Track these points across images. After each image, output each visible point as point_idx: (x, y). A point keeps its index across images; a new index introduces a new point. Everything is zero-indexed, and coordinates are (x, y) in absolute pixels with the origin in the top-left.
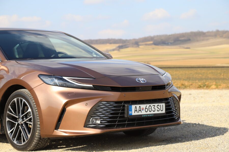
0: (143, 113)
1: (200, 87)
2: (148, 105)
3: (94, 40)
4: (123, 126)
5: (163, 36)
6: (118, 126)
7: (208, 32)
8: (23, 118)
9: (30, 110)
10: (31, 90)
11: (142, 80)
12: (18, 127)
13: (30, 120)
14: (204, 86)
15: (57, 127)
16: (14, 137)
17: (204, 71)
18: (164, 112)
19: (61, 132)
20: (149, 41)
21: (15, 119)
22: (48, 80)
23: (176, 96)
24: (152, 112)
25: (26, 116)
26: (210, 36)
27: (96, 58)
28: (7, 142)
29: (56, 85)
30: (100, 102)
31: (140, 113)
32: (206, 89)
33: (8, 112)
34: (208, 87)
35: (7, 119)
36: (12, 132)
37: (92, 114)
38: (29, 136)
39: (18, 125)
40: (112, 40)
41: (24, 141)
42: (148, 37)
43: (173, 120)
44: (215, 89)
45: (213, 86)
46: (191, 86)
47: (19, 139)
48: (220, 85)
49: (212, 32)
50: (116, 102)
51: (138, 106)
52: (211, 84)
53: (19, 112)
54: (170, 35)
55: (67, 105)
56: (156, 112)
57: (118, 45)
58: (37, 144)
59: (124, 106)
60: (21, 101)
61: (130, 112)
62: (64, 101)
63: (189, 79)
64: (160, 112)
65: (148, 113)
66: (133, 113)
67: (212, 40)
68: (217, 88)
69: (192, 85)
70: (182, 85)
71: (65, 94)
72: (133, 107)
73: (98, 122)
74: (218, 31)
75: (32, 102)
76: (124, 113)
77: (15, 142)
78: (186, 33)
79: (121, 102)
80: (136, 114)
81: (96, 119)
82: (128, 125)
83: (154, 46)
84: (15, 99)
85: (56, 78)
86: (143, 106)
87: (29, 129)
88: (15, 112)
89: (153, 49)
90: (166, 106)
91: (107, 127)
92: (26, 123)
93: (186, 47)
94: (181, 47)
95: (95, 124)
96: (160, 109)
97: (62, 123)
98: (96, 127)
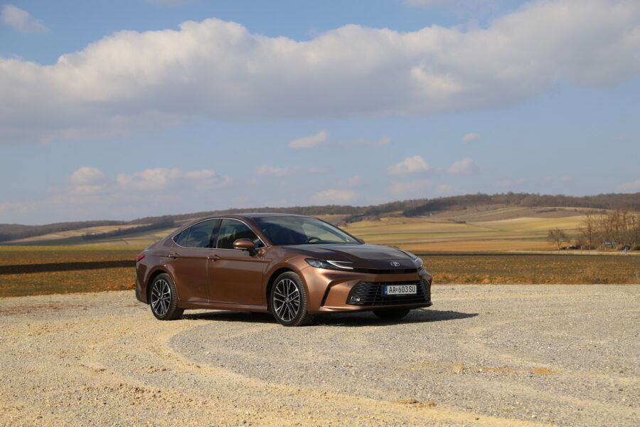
0: (397, 293)
1: (468, 281)
2: (401, 287)
3: (303, 208)
4: (380, 304)
5: (420, 201)
6: (375, 304)
7: (496, 196)
8: (290, 297)
9: (297, 290)
10: (299, 273)
11: (396, 264)
12: (285, 306)
13: (297, 299)
15: (322, 305)
16: (281, 315)
17: (480, 260)
18: (415, 292)
19: (326, 309)
20: (396, 209)
21: (283, 299)
22: (313, 263)
23: (427, 279)
24: (405, 293)
25: (293, 296)
26: (498, 202)
27: (350, 243)
29: (321, 267)
30: (359, 282)
31: (394, 293)
32: (476, 284)
33: (275, 292)
34: (479, 281)
35: (275, 299)
36: (279, 310)
37: (352, 293)
38: (296, 313)
39: (286, 303)
40: (334, 207)
41: (291, 317)
42: (395, 203)
43: (424, 301)
44: (488, 283)
45: (486, 280)
46: (456, 280)
47: (286, 316)
48: (495, 279)
49: (502, 196)
50: (374, 283)
51: (392, 287)
52: (484, 277)
53: (286, 292)
54: (431, 200)
55: (331, 285)
56: (409, 293)
57: (344, 216)
58: (303, 320)
59: (380, 286)
60: (289, 282)
61: (386, 292)
62: (329, 281)
63: (455, 271)
64: (412, 293)
65: (402, 293)
66: (389, 293)
67: (501, 210)
68: (491, 282)
69: (457, 278)
70: (445, 278)
71: (327, 275)
72: (389, 287)
73: (359, 300)
74: (511, 194)
75: (300, 282)
76: (380, 293)
77: (282, 319)
78: (458, 197)
79: (377, 283)
80: (391, 293)
81: (357, 298)
82: (384, 304)
83: (405, 219)
84: (283, 281)
85: (321, 261)
86: (397, 287)
87: (296, 308)
88: (282, 291)
89: (404, 223)
90: (417, 288)
91: (366, 304)
92: (293, 302)
93: (458, 220)
94: (450, 221)
95: (356, 301)
96: (411, 290)
97: (327, 300)
98: (357, 304)
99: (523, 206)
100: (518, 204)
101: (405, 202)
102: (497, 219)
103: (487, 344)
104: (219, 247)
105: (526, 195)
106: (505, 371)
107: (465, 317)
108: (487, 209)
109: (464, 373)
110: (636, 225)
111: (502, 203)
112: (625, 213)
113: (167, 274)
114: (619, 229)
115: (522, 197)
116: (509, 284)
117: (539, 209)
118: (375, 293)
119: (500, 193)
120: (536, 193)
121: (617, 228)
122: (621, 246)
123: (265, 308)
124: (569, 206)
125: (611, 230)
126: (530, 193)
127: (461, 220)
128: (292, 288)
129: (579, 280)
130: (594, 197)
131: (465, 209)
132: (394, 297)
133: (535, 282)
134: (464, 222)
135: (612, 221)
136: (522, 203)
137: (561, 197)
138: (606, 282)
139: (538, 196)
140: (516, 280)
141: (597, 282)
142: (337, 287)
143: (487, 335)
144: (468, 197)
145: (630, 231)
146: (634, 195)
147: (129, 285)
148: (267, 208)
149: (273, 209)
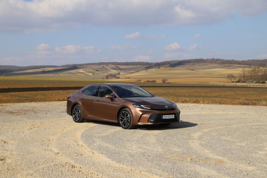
0: (167, 118)
1: (194, 102)
2: (169, 116)
4: (160, 122)
5: (176, 61)
7: (207, 60)
8: (126, 118)
9: (129, 116)
10: (130, 109)
11: (167, 107)
12: (124, 121)
13: (129, 119)
14: (196, 102)
15: (138, 122)
16: (123, 124)
17: (199, 90)
18: (174, 118)
19: (140, 123)
21: (123, 118)
22: (135, 106)
24: (170, 118)
26: (208, 62)
28: (120, 127)
29: (138, 108)
30: (153, 114)
32: (197, 103)
33: (121, 116)
35: (120, 118)
36: (122, 123)
37: (150, 118)
38: (128, 124)
41: (126, 126)
42: (166, 62)
43: (177, 121)
44: (202, 103)
45: (201, 102)
48: (205, 101)
49: (209, 59)
50: (158, 114)
51: (165, 116)
52: (200, 100)
53: (125, 116)
54: (181, 61)
55: (142, 115)
57: (146, 66)
58: (131, 127)
59: (161, 116)
60: (126, 112)
62: (141, 113)
64: (173, 118)
65: (169, 118)
66: (164, 118)
67: (209, 65)
68: (203, 103)
71: (141, 111)
73: (152, 121)
74: (213, 59)
75: (130, 113)
76: (160, 118)
77: (123, 126)
78: (192, 60)
79: (160, 114)
82: (162, 122)
83: (170, 68)
84: (124, 112)
85: (138, 105)
86: (167, 116)
87: (128, 122)
88: (123, 115)
89: (170, 70)
90: (175, 116)
91: (155, 122)
92: (127, 120)
93: (191, 69)
94: (188, 69)
95: (151, 121)
96: (173, 117)
97: (140, 120)
98: (151, 122)
99: (217, 64)
100: (216, 63)
101: (171, 61)
102: (207, 69)
103: (200, 144)
104: (99, 97)
105: (219, 60)
106: (206, 161)
107: (192, 126)
108: (203, 65)
109: (191, 162)
110: (263, 73)
111: (210, 62)
112: (259, 68)
113: (79, 105)
114: (256, 75)
115: (218, 60)
116: (210, 104)
117: (224, 65)
118: (158, 118)
119: (208, 59)
120: (223, 59)
121: (255, 74)
122: (256, 81)
123: (116, 121)
124: (236, 64)
125: (252, 75)
126: (221, 59)
127: (193, 69)
128: (127, 115)
129: (238, 103)
130: (247, 61)
131: (194, 64)
132: (166, 120)
133: (220, 103)
134: (194, 70)
135: (253, 71)
136: (217, 63)
137: (233, 61)
138: (248, 104)
139: (224, 60)
140: (213, 102)
141: (245, 104)
142: (144, 115)
143: (200, 138)
144: (196, 60)
145: (260, 75)
146: (262, 60)
147: (61, 99)
148: (115, 62)
149: (117, 63)
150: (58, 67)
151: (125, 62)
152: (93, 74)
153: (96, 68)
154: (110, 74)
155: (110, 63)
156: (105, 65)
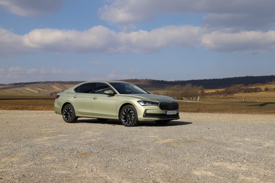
74: (146, 79)
105: (151, 80)
124: (165, 84)
130: (173, 81)
137: (163, 81)
139: (155, 80)
144: (132, 80)
148: (60, 81)
149: (62, 82)
150: (5, 85)
151: (70, 82)
152: (39, 92)
153: (42, 86)
154: (54, 92)
155: (56, 82)
156: (51, 84)
